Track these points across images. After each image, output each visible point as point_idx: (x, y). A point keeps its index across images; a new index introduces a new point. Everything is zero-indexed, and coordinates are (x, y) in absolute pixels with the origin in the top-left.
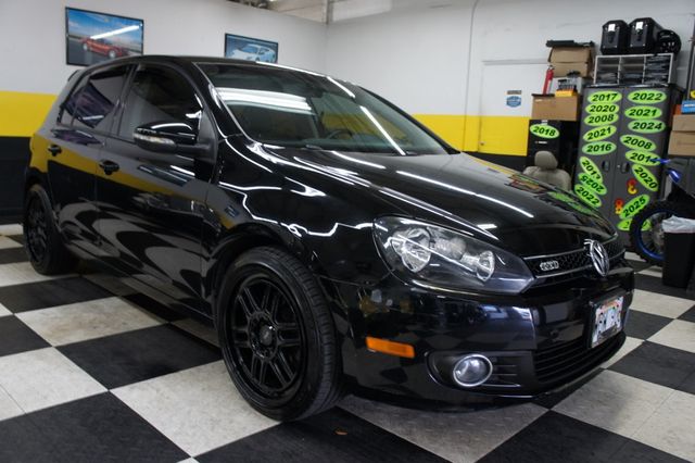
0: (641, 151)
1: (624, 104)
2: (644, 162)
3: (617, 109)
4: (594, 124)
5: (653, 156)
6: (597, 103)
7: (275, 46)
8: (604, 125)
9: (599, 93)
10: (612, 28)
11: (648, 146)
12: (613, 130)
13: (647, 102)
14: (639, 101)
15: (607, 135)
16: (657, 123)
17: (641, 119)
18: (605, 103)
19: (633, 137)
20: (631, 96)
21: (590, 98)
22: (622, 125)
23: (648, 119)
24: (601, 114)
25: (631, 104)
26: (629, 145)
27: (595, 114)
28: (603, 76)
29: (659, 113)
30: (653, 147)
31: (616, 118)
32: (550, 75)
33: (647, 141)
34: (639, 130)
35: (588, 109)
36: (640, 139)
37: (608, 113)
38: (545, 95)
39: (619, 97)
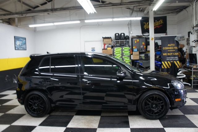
0: (127, 59)
1: (122, 50)
2: (128, 61)
3: (121, 51)
4: (117, 54)
5: (129, 60)
6: (117, 50)
7: (25, 39)
8: (119, 55)
9: (117, 48)
10: (117, 35)
11: (128, 58)
12: (121, 55)
13: (127, 50)
14: (125, 49)
15: (120, 56)
16: (129, 53)
17: (126, 53)
18: (118, 50)
19: (125, 56)
20: (123, 49)
21: (115, 49)
22: (122, 54)
23: (127, 53)
24: (118, 52)
25: (124, 50)
26: (124, 58)
27: (117, 52)
28: (117, 44)
29: (129, 51)
30: (129, 58)
31: (121, 53)
32: (105, 45)
33: (128, 57)
34: (126, 55)
35: (115, 51)
36: (126, 57)
37: (119, 52)
38: (104, 49)
39: (121, 49)
